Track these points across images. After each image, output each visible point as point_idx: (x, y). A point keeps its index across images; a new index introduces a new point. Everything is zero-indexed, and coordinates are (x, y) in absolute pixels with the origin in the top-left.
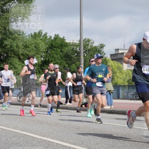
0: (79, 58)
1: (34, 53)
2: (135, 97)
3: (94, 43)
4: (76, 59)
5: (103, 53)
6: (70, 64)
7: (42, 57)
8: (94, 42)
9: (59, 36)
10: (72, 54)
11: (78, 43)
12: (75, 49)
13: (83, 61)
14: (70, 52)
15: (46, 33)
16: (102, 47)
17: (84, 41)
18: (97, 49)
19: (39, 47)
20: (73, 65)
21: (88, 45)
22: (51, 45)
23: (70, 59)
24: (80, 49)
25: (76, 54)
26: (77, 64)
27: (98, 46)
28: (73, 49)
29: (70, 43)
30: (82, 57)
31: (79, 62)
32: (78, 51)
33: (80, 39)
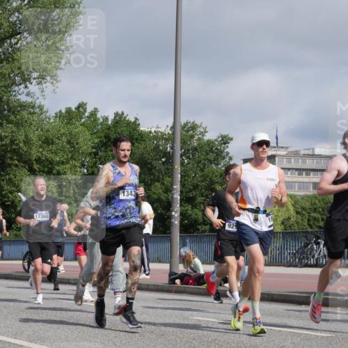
0: (170, 167)
1: (66, 157)
2: (299, 260)
3: (207, 132)
4: (163, 170)
5: (227, 155)
6: (149, 182)
7: (83, 166)
8: (207, 130)
9: (125, 117)
10: (155, 160)
11: (169, 133)
12: (161, 148)
13: (179, 176)
14: (149, 154)
15: (96, 110)
16: (225, 144)
17: (183, 128)
18: (212, 147)
19: (77, 143)
20: (157, 184)
21: (192, 137)
22: (107, 137)
23: (150, 170)
24: (172, 148)
25: (163, 160)
26: (165, 182)
27: (216, 140)
28: (157, 147)
29: (150, 132)
30: (176, 167)
31: (169, 177)
32: (169, 153)
33: (174, 123)
